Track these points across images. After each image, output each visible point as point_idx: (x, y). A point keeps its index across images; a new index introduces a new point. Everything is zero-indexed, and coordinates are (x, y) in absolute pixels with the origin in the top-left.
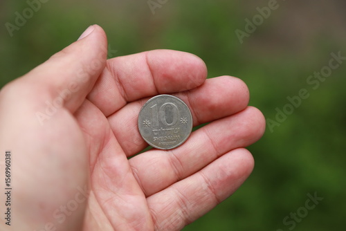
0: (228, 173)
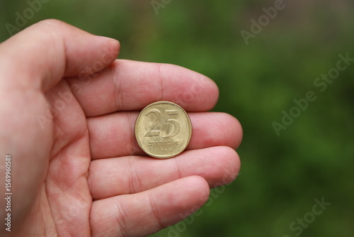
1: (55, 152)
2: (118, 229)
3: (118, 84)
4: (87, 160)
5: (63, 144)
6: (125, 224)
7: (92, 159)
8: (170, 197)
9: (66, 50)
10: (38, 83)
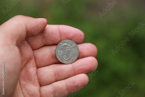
0: (76, 84)
2: (52, 96)
4: (35, 68)
6: (55, 94)
7: (38, 68)
10: (15, 42)
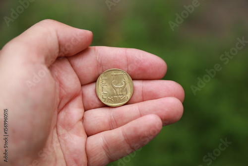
1: (61, 106)
2: (104, 153)
3: (99, 61)
4: (82, 110)
5: (66, 101)
6: (108, 149)
7: (85, 110)
8: (135, 130)
9: (58, 37)
